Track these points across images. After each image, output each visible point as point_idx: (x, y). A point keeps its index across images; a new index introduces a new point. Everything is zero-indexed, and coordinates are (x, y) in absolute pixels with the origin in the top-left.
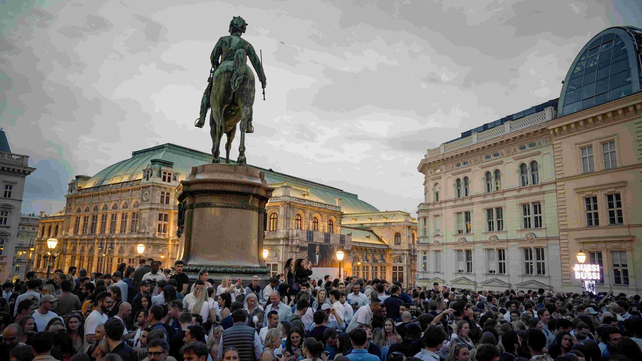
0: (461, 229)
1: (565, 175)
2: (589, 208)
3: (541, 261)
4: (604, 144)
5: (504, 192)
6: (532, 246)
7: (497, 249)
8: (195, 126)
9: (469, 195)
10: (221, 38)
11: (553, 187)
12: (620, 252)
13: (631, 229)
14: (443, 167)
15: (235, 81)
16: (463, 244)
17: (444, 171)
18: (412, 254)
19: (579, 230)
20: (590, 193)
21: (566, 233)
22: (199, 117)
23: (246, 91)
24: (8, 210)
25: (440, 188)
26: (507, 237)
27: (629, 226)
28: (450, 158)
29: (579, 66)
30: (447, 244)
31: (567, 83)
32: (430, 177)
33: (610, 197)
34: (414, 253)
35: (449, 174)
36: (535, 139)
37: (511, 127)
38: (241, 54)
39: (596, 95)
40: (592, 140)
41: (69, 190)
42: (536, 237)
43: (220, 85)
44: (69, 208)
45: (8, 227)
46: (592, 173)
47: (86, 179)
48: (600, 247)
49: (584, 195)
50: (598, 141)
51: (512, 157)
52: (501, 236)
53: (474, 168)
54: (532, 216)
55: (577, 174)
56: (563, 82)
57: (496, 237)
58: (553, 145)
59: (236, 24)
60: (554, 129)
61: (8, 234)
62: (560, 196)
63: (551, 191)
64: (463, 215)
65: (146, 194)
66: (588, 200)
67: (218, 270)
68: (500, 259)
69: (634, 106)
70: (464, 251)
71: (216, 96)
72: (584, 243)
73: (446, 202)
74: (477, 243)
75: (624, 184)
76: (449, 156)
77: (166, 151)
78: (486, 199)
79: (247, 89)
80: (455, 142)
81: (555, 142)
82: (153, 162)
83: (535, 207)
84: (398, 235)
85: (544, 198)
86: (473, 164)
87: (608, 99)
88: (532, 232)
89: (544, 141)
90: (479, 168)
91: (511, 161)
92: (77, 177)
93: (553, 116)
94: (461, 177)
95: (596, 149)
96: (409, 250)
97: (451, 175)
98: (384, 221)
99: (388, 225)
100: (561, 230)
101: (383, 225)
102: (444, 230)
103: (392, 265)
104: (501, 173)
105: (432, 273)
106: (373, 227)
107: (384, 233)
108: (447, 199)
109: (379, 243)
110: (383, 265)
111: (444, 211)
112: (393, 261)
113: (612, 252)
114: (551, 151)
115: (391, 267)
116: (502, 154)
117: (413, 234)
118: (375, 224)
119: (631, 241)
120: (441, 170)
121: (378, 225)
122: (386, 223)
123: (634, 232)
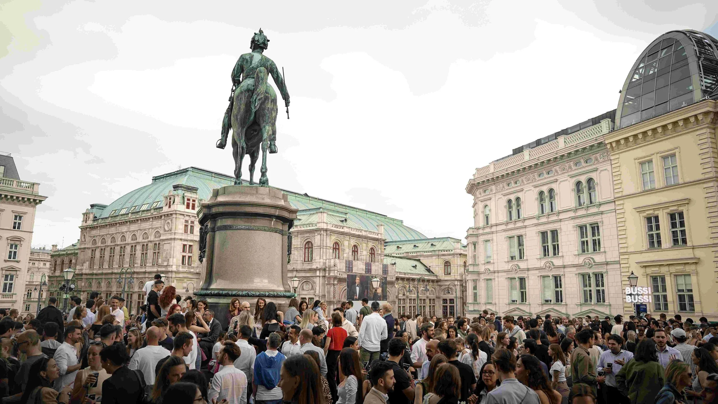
0: (513, 255)
1: (624, 194)
2: (650, 228)
3: (600, 288)
4: (665, 158)
5: (559, 213)
6: (591, 271)
7: (553, 276)
8: (217, 147)
9: (522, 217)
10: (242, 56)
11: (611, 206)
12: (685, 275)
13: (696, 251)
14: (493, 187)
15: (255, 100)
16: (516, 271)
17: (494, 192)
18: (464, 285)
19: (641, 252)
20: (651, 212)
21: (627, 257)
22: (220, 138)
23: (268, 110)
24: (17, 243)
25: (490, 210)
26: (563, 262)
27: (693, 248)
28: (500, 177)
29: (637, 74)
30: (498, 272)
31: (624, 93)
32: (479, 199)
33: (672, 216)
35: (499, 195)
36: (591, 154)
37: (565, 142)
38: (261, 73)
39: (656, 105)
40: (653, 154)
41: (83, 221)
42: (594, 262)
43: (241, 104)
44: (83, 240)
45: (18, 262)
46: (653, 191)
47: (103, 207)
48: (664, 270)
49: (645, 214)
50: (659, 155)
51: (567, 174)
52: (557, 262)
53: (526, 188)
54: (590, 238)
55: (637, 192)
56: (620, 92)
57: (552, 262)
58: (611, 160)
59: (258, 41)
60: (611, 143)
61: (17, 269)
62: (618, 216)
63: (610, 211)
64: (516, 239)
65: (168, 223)
66: (649, 220)
67: (240, 293)
68: (557, 287)
69: (696, 116)
70: (517, 279)
71: (237, 116)
72: (645, 267)
73: (496, 225)
74: (531, 270)
75: (687, 202)
76: (499, 175)
77: (190, 175)
78: (539, 222)
79: (269, 108)
80: (506, 159)
81: (612, 158)
82: (176, 187)
83: (593, 229)
84: (447, 264)
85: (602, 219)
86: (525, 183)
87: (669, 109)
88: (590, 256)
89: (601, 156)
90: (532, 188)
91: (566, 179)
92: (92, 206)
93: (611, 128)
94: (513, 197)
95: (657, 164)
96: (461, 281)
97: (502, 196)
98: (432, 249)
99: (437, 253)
100: (621, 254)
101: (431, 253)
102: (495, 257)
103: (442, 297)
104: (556, 192)
105: (483, 304)
106: (421, 256)
107: (432, 262)
108: (498, 222)
109: (427, 273)
110: (432, 298)
111: (494, 235)
112: (443, 293)
113: (676, 276)
114: (609, 168)
115: (441, 300)
116: (556, 171)
117: (465, 262)
118: (422, 253)
119: (696, 263)
120: (491, 190)
121: (426, 254)
122: (434, 251)
123: (699, 253)
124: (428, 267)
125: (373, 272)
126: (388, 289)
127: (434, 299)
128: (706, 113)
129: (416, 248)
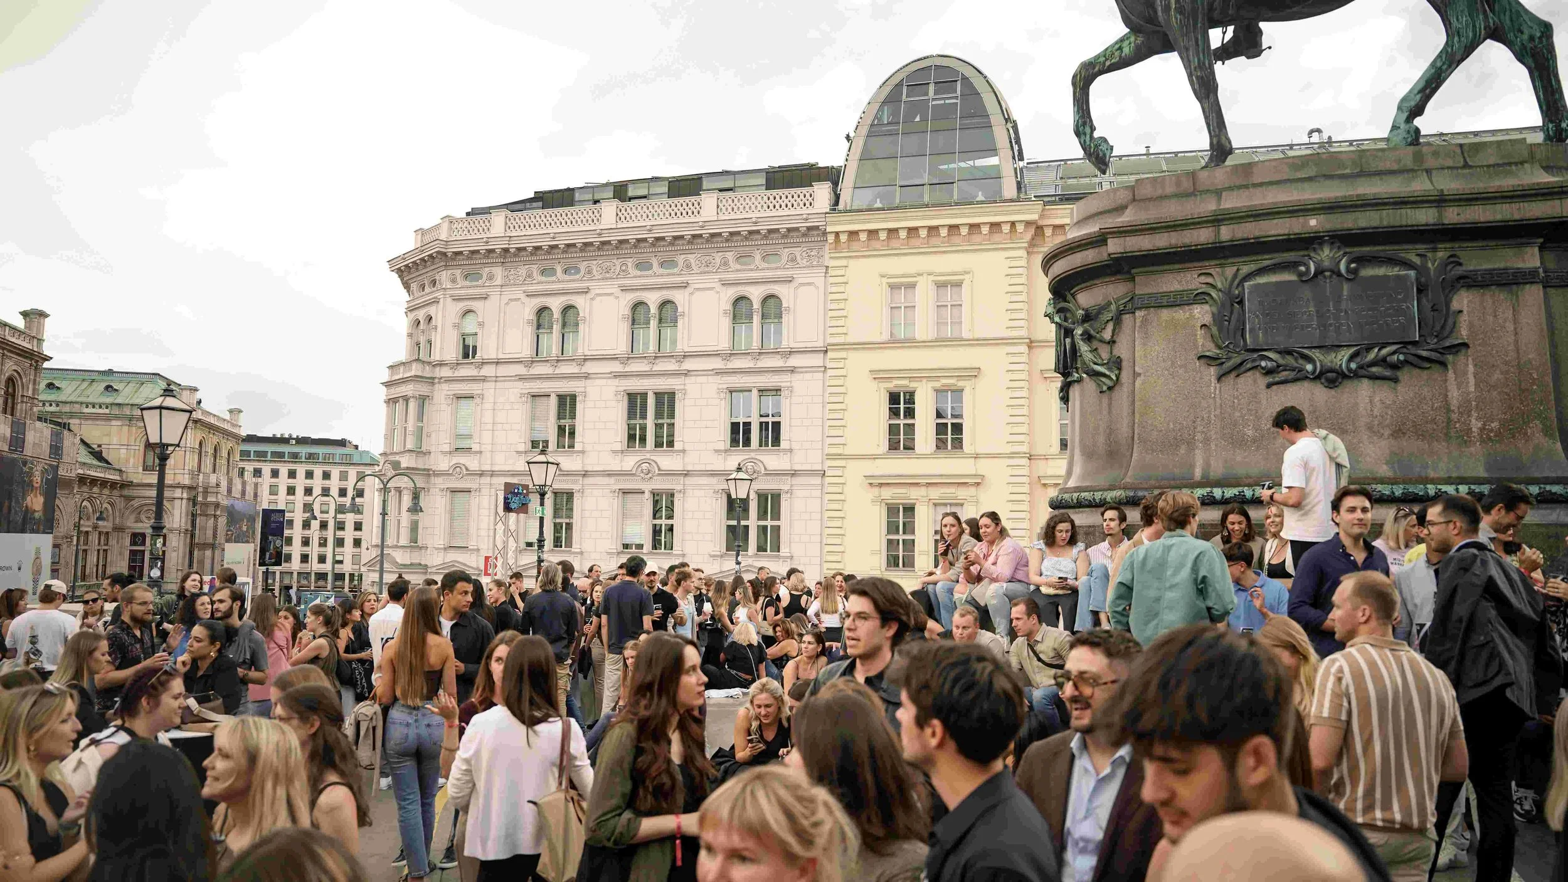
0: (540, 437)
1: (850, 339)
2: (894, 413)
3: (769, 523)
4: (941, 285)
5: (685, 356)
6: (752, 487)
7: (651, 491)
9: (577, 353)
11: (817, 360)
12: (951, 505)
13: (982, 462)
14: (498, 271)
17: (499, 281)
18: (200, 499)
19: (874, 457)
20: (902, 382)
21: (840, 463)
25: (481, 325)
26: (684, 464)
27: (977, 457)
30: (486, 474)
31: (859, 144)
32: (451, 292)
33: (940, 395)
34: (205, 497)
35: (514, 292)
36: (781, 246)
37: (718, 207)
39: (931, 182)
40: (920, 274)
42: (766, 469)
46: (909, 343)
48: (914, 494)
49: (888, 385)
50: (932, 278)
51: (716, 276)
53: (599, 287)
54: (754, 419)
55: (879, 340)
56: (849, 138)
57: (653, 461)
58: (827, 267)
60: (837, 234)
62: (831, 382)
63: (812, 369)
64: (553, 402)
66: (894, 398)
68: (658, 516)
69: (1013, 224)
72: (881, 485)
73: (498, 363)
74: (593, 476)
75: (974, 373)
78: (627, 369)
81: (832, 263)
83: (764, 400)
85: (791, 382)
86: (598, 276)
87: (955, 197)
88: (751, 455)
89: (805, 255)
90: (617, 292)
91: (711, 285)
94: (554, 304)
95: (925, 294)
96: (191, 488)
97: (522, 296)
98: (109, 400)
99: (127, 411)
100: (831, 457)
101: (107, 411)
102: (487, 437)
103: (129, 528)
104: (680, 310)
105: (437, 549)
106: (72, 415)
107: (109, 435)
108: (501, 356)
109: (95, 462)
110: (105, 530)
111: (490, 385)
112: (132, 517)
113: (935, 505)
114: (819, 281)
115: (125, 535)
116: (689, 266)
117: (201, 444)
118: (77, 406)
119: (978, 484)
120: (491, 277)
121: (90, 410)
122: (119, 405)
123: (984, 467)
124: (95, 446)
125: (28, 451)
126: (57, 502)
127: (107, 533)
128: (1028, 224)
129: (54, 391)
